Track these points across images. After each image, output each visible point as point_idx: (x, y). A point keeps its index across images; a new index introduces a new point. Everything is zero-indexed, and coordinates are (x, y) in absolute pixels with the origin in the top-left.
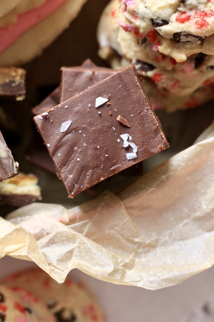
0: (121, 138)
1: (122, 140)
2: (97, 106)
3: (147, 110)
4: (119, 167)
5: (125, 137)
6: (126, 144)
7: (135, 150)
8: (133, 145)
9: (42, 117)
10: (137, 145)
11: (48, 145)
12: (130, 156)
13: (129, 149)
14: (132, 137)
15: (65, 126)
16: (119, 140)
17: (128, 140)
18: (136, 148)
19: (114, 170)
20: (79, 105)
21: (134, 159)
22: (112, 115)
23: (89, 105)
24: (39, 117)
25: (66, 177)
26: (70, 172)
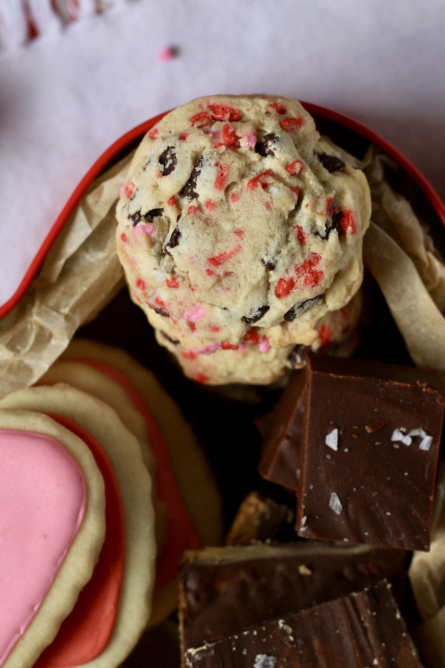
0: (394, 443)
1: (399, 443)
2: (335, 448)
3: (382, 386)
4: (431, 467)
5: (397, 436)
6: (408, 441)
7: (423, 434)
9: (305, 525)
11: (346, 540)
12: (426, 443)
13: (416, 440)
14: (404, 426)
15: (336, 503)
16: (397, 446)
17: (404, 434)
18: (420, 431)
19: (430, 475)
20: (320, 470)
21: (433, 443)
22: (359, 435)
23: (329, 457)
24: (302, 529)
25: (401, 543)
26: (397, 534)
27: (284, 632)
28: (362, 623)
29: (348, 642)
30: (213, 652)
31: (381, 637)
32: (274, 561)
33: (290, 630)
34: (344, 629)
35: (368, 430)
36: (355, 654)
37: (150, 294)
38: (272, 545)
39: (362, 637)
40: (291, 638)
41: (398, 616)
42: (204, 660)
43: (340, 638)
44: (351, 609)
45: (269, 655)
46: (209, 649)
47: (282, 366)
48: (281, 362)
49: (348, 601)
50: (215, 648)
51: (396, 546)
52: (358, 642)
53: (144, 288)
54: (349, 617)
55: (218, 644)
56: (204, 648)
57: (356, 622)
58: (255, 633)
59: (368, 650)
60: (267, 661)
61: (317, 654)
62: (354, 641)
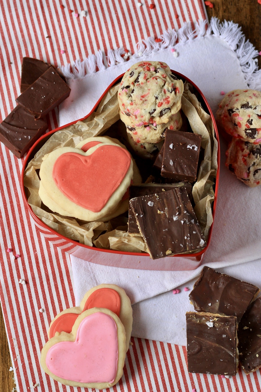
0: (188, 148)
1: (189, 148)
2: (172, 148)
3: (185, 133)
4: (197, 155)
5: (188, 147)
6: (191, 148)
7: (195, 146)
8: (193, 146)
9: (163, 168)
10: (194, 144)
11: (174, 172)
12: (196, 149)
13: (193, 148)
14: (190, 144)
15: (171, 163)
16: (188, 149)
17: (190, 146)
19: (197, 157)
20: (168, 154)
21: (198, 148)
22: (178, 146)
23: (170, 150)
24: (162, 169)
25: (188, 174)
26: (188, 172)
27: (156, 197)
28: (177, 196)
29: (174, 200)
30: (137, 199)
31: (183, 200)
32: (155, 187)
33: (158, 196)
34: (173, 197)
35: (181, 144)
36: (175, 203)
37: (125, 108)
38: (155, 183)
39: (177, 199)
40: (158, 199)
41: (188, 196)
42: (134, 201)
43: (171, 200)
44: (175, 192)
45: (152, 202)
46: (136, 199)
47: (160, 136)
48: (160, 135)
49: (174, 190)
50: (137, 198)
51: (187, 175)
52: (176, 200)
53: (124, 106)
54: (174, 194)
55: (138, 198)
56: (135, 198)
57: (176, 196)
58: (149, 196)
59: (179, 203)
60: (151, 203)
61: (165, 203)
62: (175, 200)
